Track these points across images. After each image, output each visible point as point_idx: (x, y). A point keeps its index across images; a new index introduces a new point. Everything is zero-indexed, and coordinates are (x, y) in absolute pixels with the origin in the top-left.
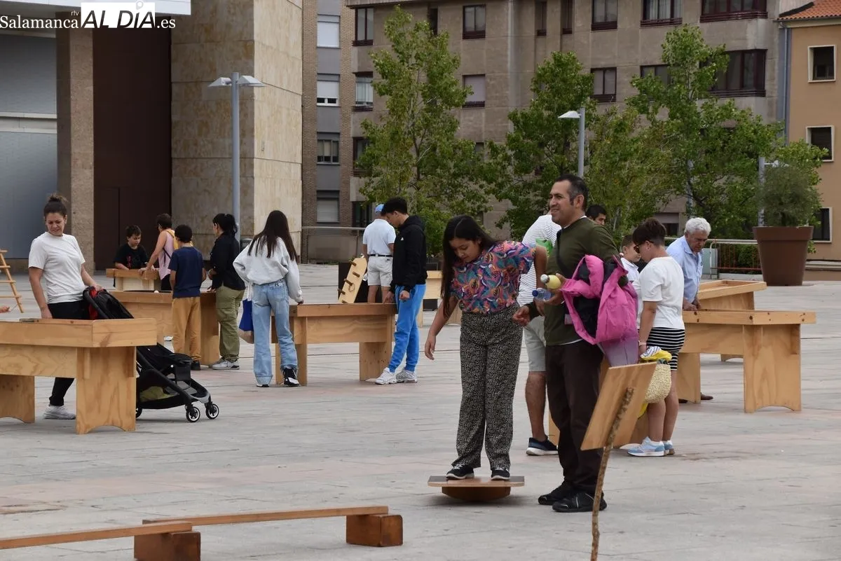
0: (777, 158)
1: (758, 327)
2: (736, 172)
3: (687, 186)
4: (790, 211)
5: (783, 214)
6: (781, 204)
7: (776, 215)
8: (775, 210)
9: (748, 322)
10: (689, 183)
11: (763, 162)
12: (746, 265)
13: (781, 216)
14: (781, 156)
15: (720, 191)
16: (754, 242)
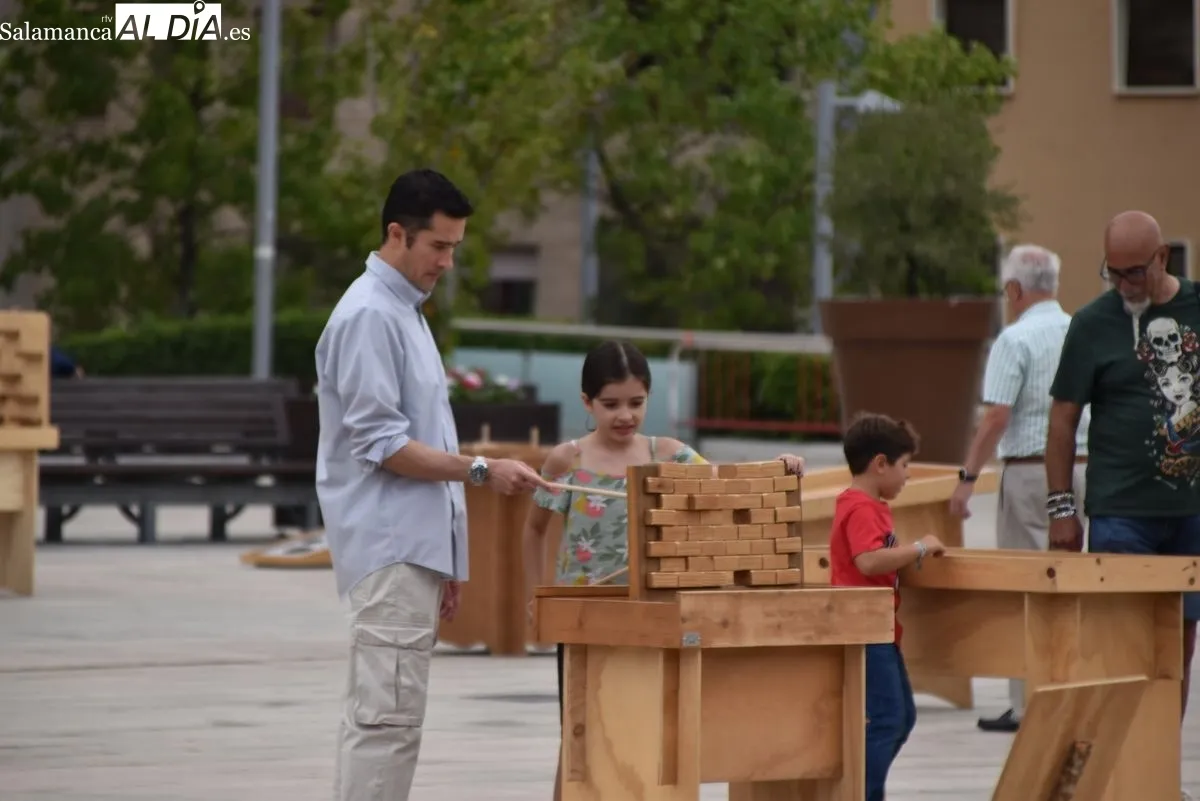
0: (872, 82)
1: (1068, 599)
2: (744, 122)
3: (595, 167)
4: (933, 249)
5: (912, 261)
6: (905, 228)
7: (891, 262)
8: (885, 247)
9: (1044, 586)
10: (603, 159)
11: (828, 97)
12: (779, 414)
13: (903, 266)
14: (882, 74)
15: (692, 182)
16: (816, 345)
